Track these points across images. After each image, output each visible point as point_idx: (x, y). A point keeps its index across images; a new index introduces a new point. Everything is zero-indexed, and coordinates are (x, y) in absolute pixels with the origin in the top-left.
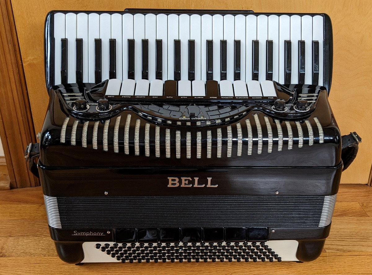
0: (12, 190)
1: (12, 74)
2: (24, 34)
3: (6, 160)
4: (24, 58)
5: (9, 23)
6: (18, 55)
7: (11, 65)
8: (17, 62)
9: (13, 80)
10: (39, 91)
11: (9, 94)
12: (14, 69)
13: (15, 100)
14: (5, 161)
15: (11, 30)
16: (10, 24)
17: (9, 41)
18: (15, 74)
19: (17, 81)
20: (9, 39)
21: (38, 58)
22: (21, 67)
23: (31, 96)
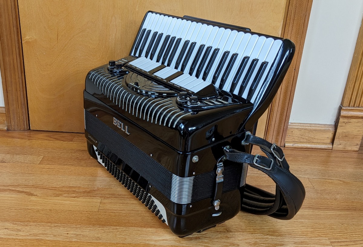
0: (8, 131)
2: (25, 21)
3: (5, 109)
9: (14, 52)
10: (32, 61)
11: (11, 62)
12: (16, 45)
13: (15, 66)
18: (16, 49)
19: (17, 53)
20: (14, 24)
21: (33, 38)
22: (20, 43)
23: (26, 64)
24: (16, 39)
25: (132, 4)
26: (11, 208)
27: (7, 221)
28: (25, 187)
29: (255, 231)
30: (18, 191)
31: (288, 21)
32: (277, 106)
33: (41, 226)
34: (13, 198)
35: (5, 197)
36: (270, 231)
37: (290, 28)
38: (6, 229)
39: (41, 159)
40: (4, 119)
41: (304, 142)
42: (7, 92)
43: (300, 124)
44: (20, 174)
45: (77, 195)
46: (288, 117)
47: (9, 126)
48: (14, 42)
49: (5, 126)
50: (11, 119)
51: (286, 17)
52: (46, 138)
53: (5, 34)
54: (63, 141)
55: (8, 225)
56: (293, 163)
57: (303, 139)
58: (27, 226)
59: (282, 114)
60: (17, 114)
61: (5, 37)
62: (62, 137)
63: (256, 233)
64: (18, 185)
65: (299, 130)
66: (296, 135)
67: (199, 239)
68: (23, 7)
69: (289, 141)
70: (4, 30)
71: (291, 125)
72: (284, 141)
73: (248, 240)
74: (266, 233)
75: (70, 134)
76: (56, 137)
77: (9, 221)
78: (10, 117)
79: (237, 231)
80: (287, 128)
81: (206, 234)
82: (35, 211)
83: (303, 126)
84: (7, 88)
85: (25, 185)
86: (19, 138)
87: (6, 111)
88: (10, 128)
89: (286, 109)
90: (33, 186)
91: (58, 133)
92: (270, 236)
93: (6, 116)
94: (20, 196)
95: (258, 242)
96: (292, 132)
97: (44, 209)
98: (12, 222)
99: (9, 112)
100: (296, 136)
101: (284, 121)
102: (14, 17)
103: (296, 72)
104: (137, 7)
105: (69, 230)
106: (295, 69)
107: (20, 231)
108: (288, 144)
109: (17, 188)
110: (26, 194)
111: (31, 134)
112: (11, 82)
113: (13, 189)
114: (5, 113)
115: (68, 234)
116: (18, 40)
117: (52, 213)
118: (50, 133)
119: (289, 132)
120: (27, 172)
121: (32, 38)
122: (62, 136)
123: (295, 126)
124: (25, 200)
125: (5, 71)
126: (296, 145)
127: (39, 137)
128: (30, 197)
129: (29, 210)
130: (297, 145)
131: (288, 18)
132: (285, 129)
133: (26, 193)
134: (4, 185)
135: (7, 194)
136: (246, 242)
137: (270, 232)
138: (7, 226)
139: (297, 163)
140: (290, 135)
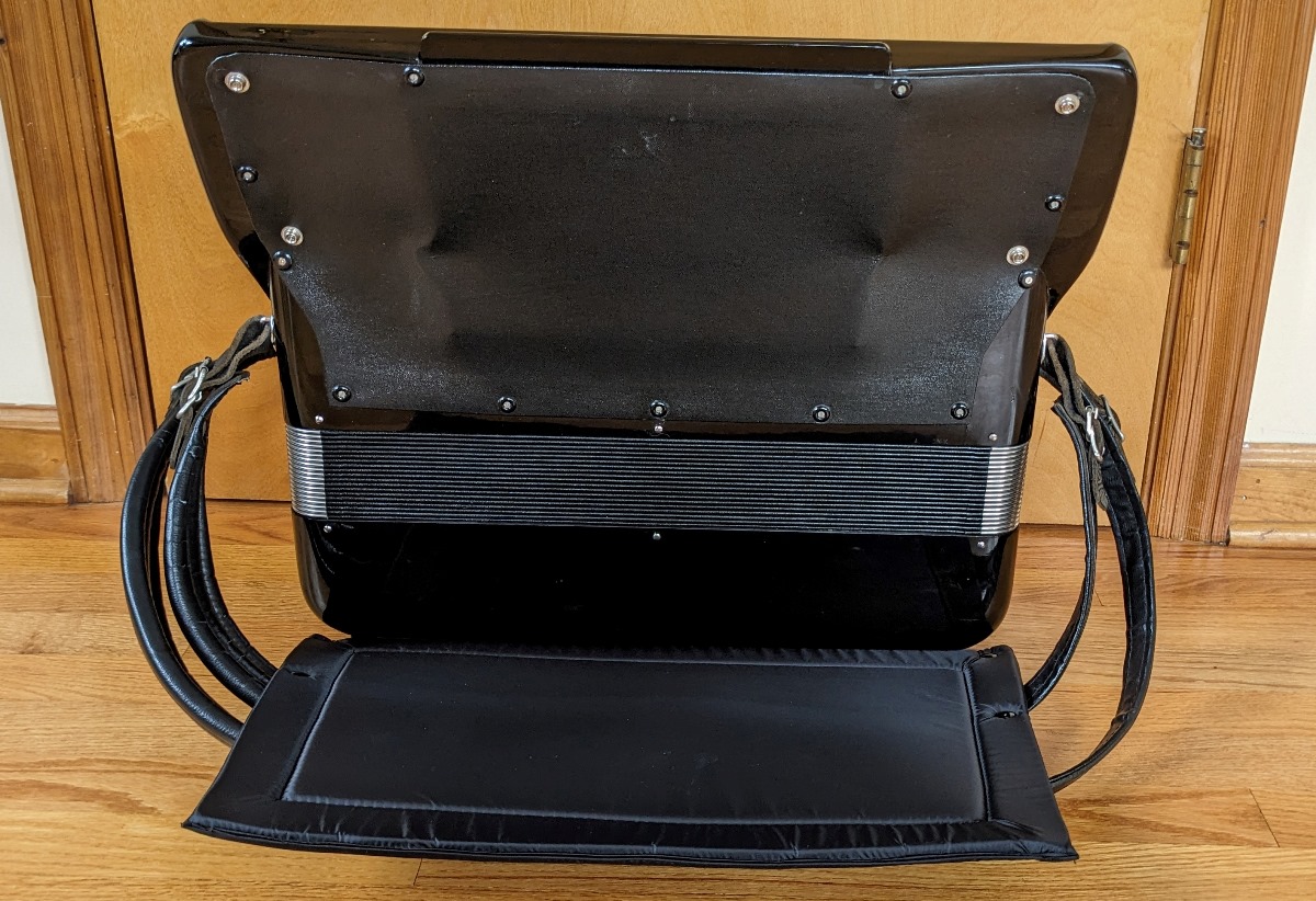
0: (73, 507)
1: (83, 162)
2: (119, 48)
3: (60, 415)
4: (117, 119)
5: (79, 17)
6: (102, 110)
7: (80, 137)
8: (98, 130)
9: (84, 181)
10: (158, 215)
11: (72, 220)
12: (89, 150)
13: (88, 238)
14: (57, 420)
15: (82, 36)
16: (80, 21)
17: (76, 68)
18: (91, 164)
19: (96, 183)
20: (76, 64)
21: (157, 118)
22: (107, 143)
23: (135, 228)
26: (30, 881)
28: (110, 767)
30: (76, 789)
31: (1229, 20)
32: (1193, 378)
34: (49, 824)
35: (13, 823)
37: (1239, 51)
40: (53, 457)
41: (1309, 523)
42: (63, 348)
43: (1292, 446)
44: (96, 708)
46: (1237, 420)
47: (78, 483)
49: (61, 486)
50: (85, 456)
52: (229, 533)
53: (39, 103)
57: (1306, 508)
59: (1211, 412)
60: (108, 433)
61: (41, 115)
64: (82, 762)
65: (1288, 474)
66: (1276, 492)
69: (1246, 518)
70: (36, 86)
71: (1252, 453)
72: (1225, 518)
76: (271, 525)
78: (79, 446)
80: (1236, 466)
82: (138, 889)
83: (1303, 456)
84: (63, 332)
85: (109, 761)
87: (61, 423)
88: (84, 494)
89: (1230, 386)
90: (141, 763)
93: (64, 441)
94: (83, 814)
96: (1258, 481)
97: (175, 882)
99: (76, 427)
100: (1277, 496)
101: (1221, 437)
102: (75, 32)
103: (1267, 235)
106: (1264, 222)
108: (1244, 533)
109: (74, 774)
110: (110, 806)
112: (78, 303)
113: (57, 779)
114: (60, 433)
118: (248, 508)
119: (1244, 484)
121: (153, 119)
123: (1269, 456)
124: (99, 835)
125: (49, 257)
126: (1275, 534)
128: (124, 818)
129: (111, 888)
130: (1281, 534)
132: (1229, 473)
133: (106, 798)
134: (18, 765)
139: (1283, 619)
140: (1249, 494)
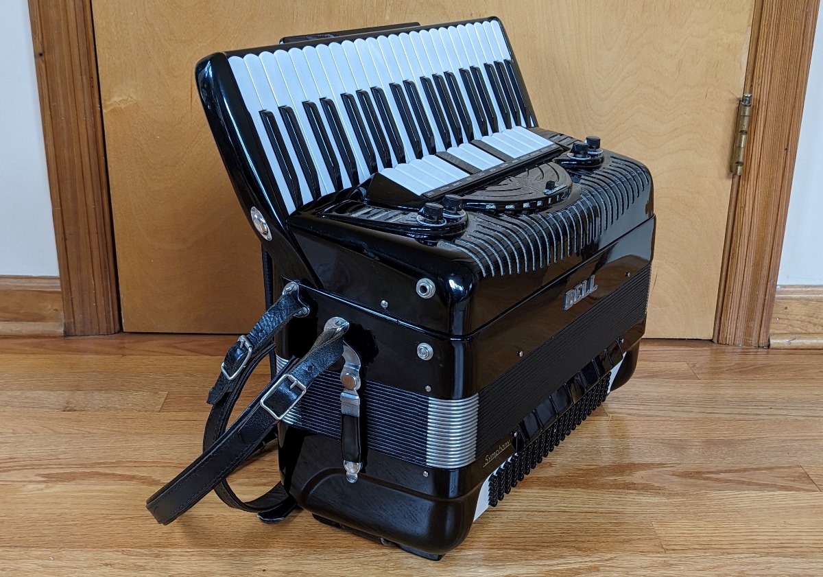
0: (66, 339)
1: (84, 127)
2: (109, 58)
3: (61, 282)
4: (105, 101)
6: (96, 95)
9: (84, 137)
11: (76, 161)
12: (88, 119)
13: (84, 173)
14: (59, 285)
15: (87, 51)
16: (87, 41)
18: (89, 128)
19: (91, 139)
20: (83, 68)
21: (129, 99)
22: (99, 115)
23: (112, 166)
24: (87, 104)
25: (375, 5)
26: (111, 518)
27: (105, 546)
28: (136, 465)
29: (735, 546)
30: (120, 476)
31: (764, 30)
32: (746, 245)
33: (193, 555)
34: (110, 492)
35: (90, 491)
36: (773, 545)
37: (770, 48)
38: (107, 565)
39: (163, 400)
40: (55, 308)
41: (817, 333)
42: (65, 239)
43: (806, 287)
44: (119, 437)
45: (270, 479)
46: (773, 270)
47: (69, 324)
48: (83, 111)
49: (60, 326)
50: (75, 308)
51: (757, 18)
52: (166, 350)
53: (60, 91)
54: (209, 355)
55: (110, 555)
56: (797, 385)
57: (815, 325)
58: (157, 556)
59: (757, 266)
60: (89, 293)
61: (61, 99)
62: (206, 345)
63: (739, 551)
64: (119, 463)
65: (804, 304)
66: (797, 315)
67: (598, 571)
68: (104, 24)
69: (779, 332)
70: (59, 81)
71: (782, 291)
72: (767, 331)
73: (722, 569)
74: (763, 550)
75: (222, 338)
76: (189, 346)
77: (111, 547)
78: (72, 301)
79: (690, 549)
80: (773, 298)
81: (611, 559)
83: (813, 292)
84: (66, 229)
85: (135, 462)
86: (97, 353)
87: (61, 287)
88: (73, 331)
89: (768, 249)
90: (154, 462)
91: (193, 338)
92: (773, 556)
93: (63, 298)
94: (128, 487)
95: (746, 573)
96: (786, 308)
98: (120, 549)
99: (71, 289)
100: (797, 318)
101: (763, 281)
102: (83, 49)
103: (789, 157)
104: (388, 11)
105: (266, 561)
106: (786, 149)
107: (145, 570)
108: (778, 341)
109: (117, 468)
110: (143, 483)
111: (126, 341)
112: (76, 212)
113: (107, 471)
114: (61, 293)
115: (264, 570)
116: (93, 107)
117: (216, 524)
118: (173, 337)
119: (777, 310)
120: (133, 431)
121: (127, 100)
122: (203, 343)
123: (792, 293)
124: (141, 496)
125: (61, 185)
126: (798, 342)
127: (147, 349)
128: (153, 488)
130: (800, 341)
131: (763, 22)
132: (769, 303)
133: (139, 479)
134: (82, 465)
135: (94, 484)
136: (717, 573)
137: (772, 548)
138: (108, 559)
139: (807, 385)
140: (781, 317)
